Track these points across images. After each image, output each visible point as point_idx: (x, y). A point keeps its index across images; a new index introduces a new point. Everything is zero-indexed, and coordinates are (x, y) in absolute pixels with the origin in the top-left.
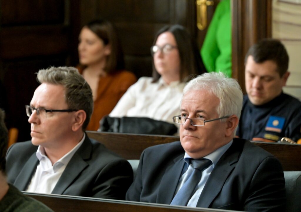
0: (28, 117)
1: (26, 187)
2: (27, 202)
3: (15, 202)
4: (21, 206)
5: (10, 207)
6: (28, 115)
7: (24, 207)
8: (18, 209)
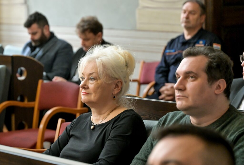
0: (241, 63)
1: (239, 107)
2: (240, 116)
3: (233, 116)
4: (237, 118)
5: (230, 119)
6: (241, 61)
7: (238, 119)
8: (235, 120)
